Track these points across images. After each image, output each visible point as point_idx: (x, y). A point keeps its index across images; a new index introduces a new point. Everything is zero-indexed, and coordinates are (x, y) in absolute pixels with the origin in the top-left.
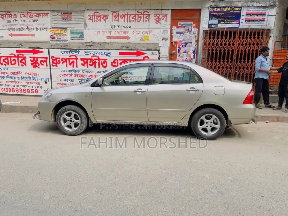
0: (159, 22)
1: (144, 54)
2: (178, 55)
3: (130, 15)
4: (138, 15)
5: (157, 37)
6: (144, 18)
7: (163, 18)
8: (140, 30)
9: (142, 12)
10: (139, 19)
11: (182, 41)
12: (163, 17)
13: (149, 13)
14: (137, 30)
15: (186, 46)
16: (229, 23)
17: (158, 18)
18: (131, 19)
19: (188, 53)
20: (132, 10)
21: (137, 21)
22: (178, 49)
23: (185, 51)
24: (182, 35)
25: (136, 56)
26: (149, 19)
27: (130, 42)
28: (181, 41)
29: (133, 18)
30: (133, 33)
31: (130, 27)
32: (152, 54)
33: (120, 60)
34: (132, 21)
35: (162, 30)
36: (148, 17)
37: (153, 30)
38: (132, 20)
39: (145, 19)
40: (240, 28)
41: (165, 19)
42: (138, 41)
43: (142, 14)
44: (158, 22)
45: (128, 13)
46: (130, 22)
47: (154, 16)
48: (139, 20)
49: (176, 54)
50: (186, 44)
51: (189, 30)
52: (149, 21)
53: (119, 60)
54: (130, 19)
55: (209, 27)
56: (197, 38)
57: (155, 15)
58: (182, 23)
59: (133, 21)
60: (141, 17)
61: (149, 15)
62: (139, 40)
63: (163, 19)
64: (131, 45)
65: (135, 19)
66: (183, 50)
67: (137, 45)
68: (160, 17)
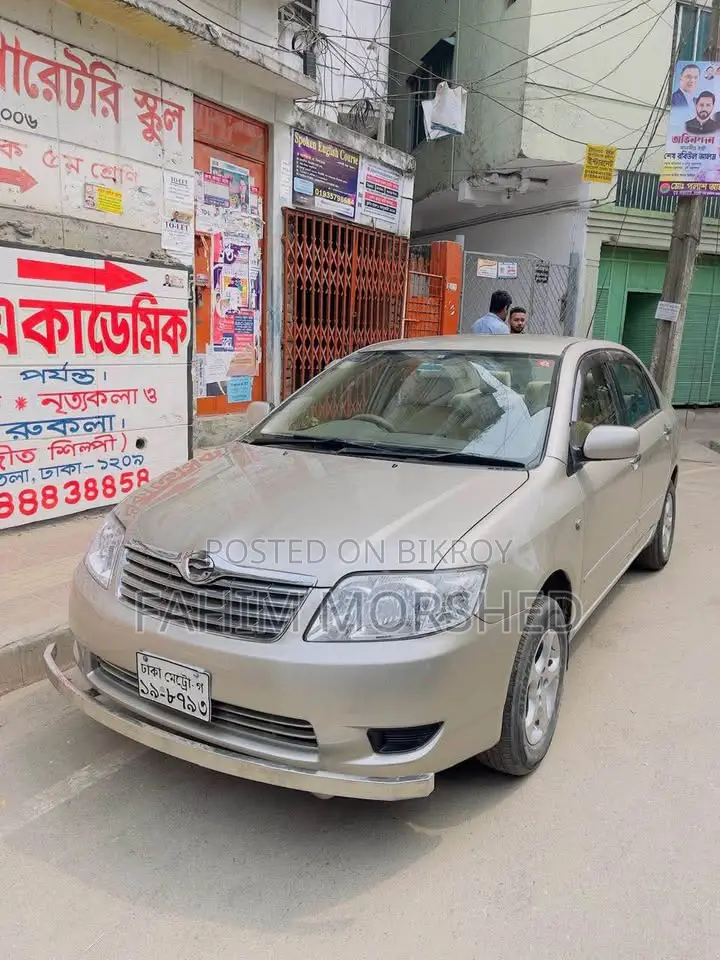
0: (154, 135)
1: (134, 279)
2: (214, 292)
3: (32, 58)
4: (70, 70)
5: (152, 204)
6: (97, 96)
7: (171, 123)
8: (81, 153)
9: (88, 61)
10: (75, 92)
11: (223, 235)
12: (169, 117)
13: (115, 77)
14: (66, 149)
15: (234, 258)
16: (336, 201)
17: (151, 114)
18: (34, 79)
19: (241, 289)
20: (38, 33)
21: (64, 97)
22: (213, 268)
23: (234, 279)
24: (222, 210)
25: (102, 287)
26: (115, 108)
27: (38, 207)
28: (221, 238)
29: (43, 76)
30: (48, 159)
31: (34, 124)
32: (167, 284)
33: (24, 303)
34: (41, 93)
35: (168, 176)
36: (111, 97)
37: (136, 167)
38: (42, 86)
39: (100, 103)
40: (356, 221)
41: (175, 125)
42: (74, 206)
43: (83, 72)
44: (150, 134)
45: (17, 42)
46: (32, 92)
47: (136, 100)
48: (74, 100)
49: (210, 289)
50: (236, 252)
51: (239, 194)
52: (117, 119)
53: (16, 304)
54: (31, 82)
55: (294, 201)
56: (261, 231)
57: (140, 97)
58: (222, 164)
59: (47, 95)
60: (80, 85)
61: (116, 87)
62: (80, 201)
63: (169, 127)
64: (43, 225)
65: (57, 88)
66: (228, 272)
67: (73, 228)
68: (159, 112)
